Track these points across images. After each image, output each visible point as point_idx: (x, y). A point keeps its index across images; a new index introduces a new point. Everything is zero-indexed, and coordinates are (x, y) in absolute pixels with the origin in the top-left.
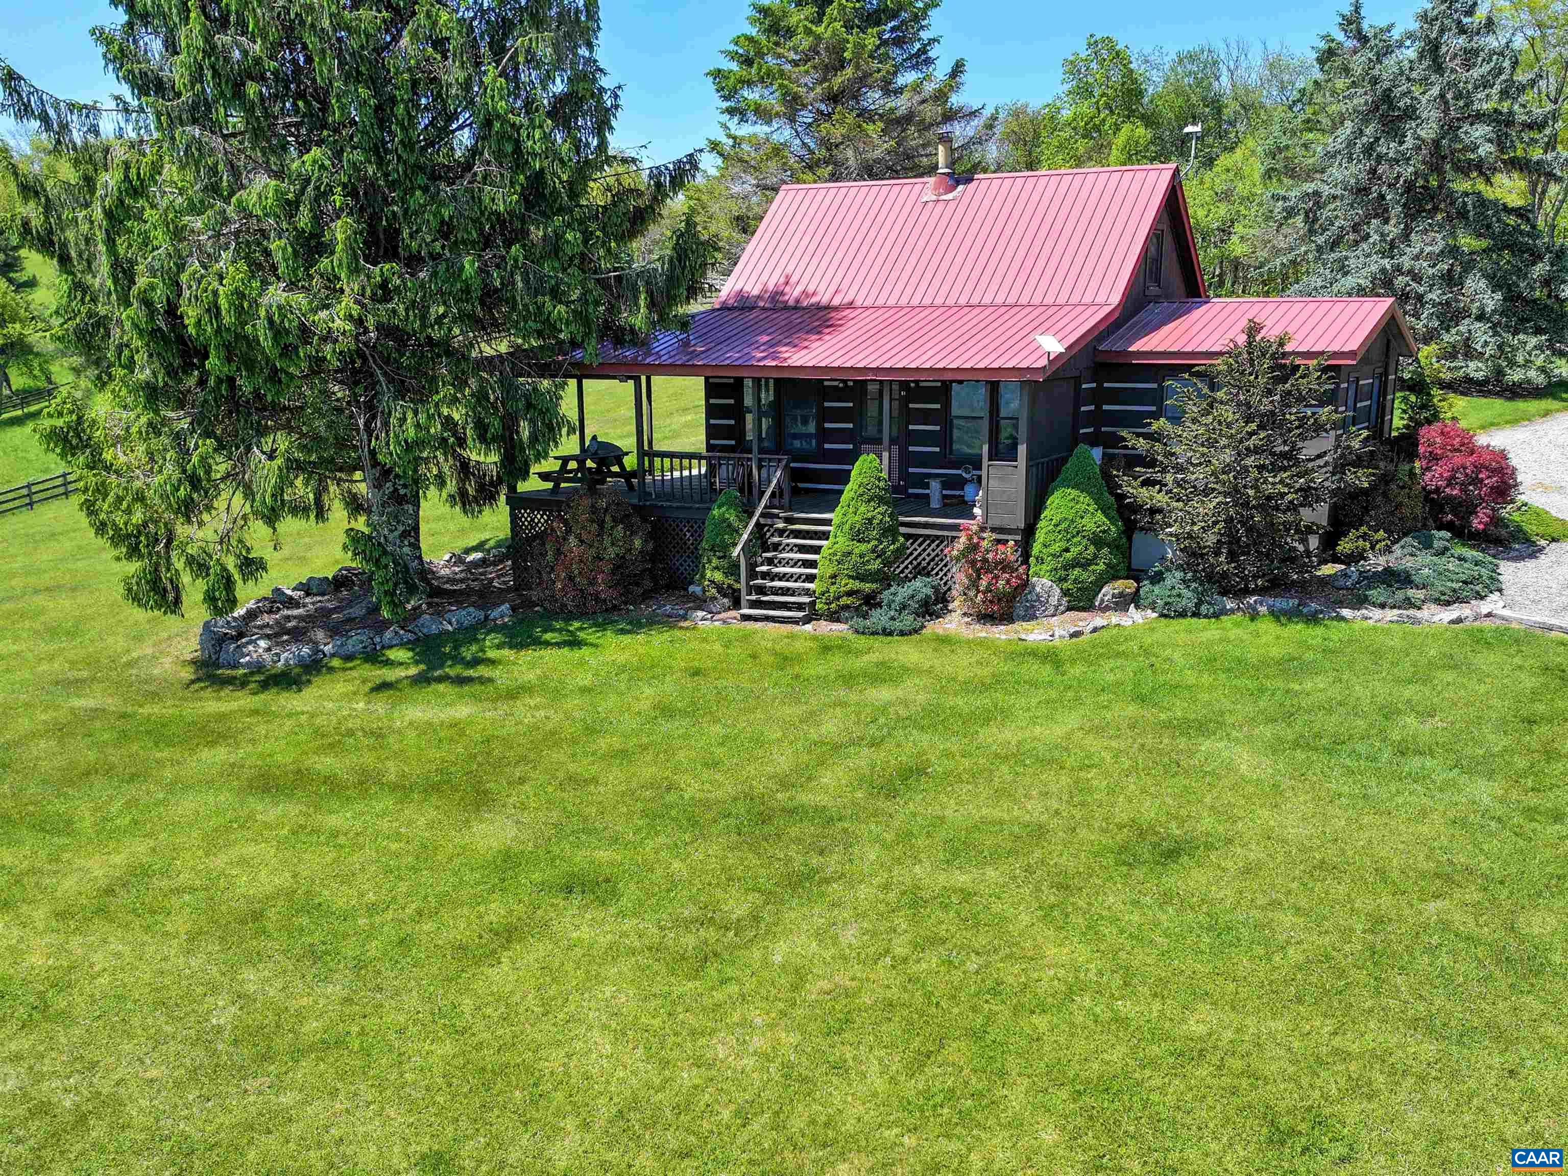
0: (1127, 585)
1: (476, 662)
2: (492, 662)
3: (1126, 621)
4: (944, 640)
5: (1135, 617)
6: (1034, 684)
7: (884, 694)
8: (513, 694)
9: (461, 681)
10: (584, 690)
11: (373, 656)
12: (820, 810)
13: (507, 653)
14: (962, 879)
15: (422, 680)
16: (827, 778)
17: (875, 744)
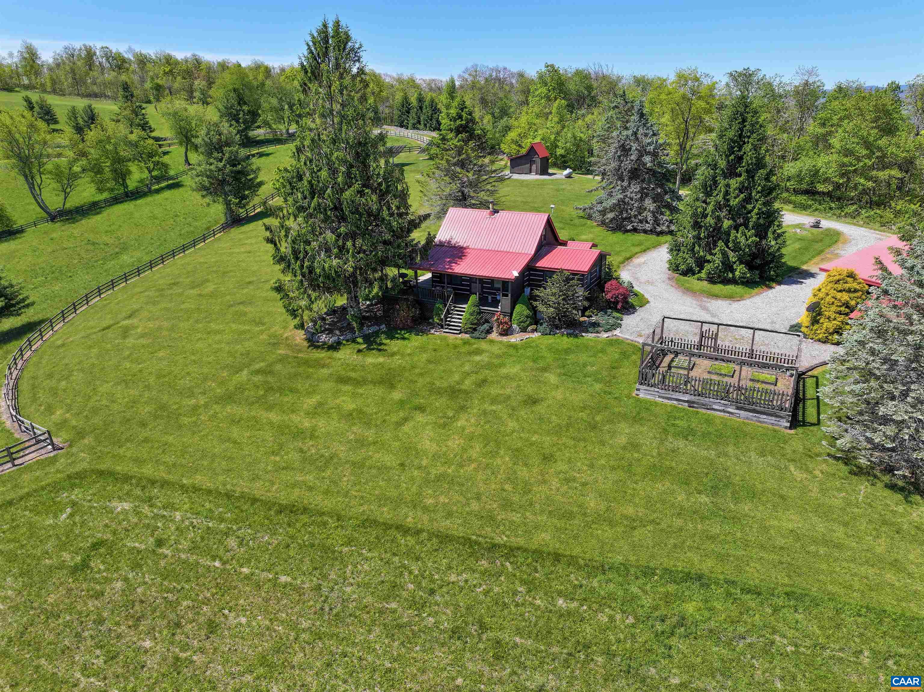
0: (534, 327)
1: (381, 344)
2: (385, 344)
3: (533, 336)
4: (492, 341)
5: (536, 335)
6: (511, 356)
7: (477, 358)
8: (393, 354)
9: (380, 350)
10: (409, 355)
11: (354, 341)
12: (465, 391)
13: (388, 341)
14: (494, 408)
15: (369, 349)
16: (467, 382)
17: (476, 373)
